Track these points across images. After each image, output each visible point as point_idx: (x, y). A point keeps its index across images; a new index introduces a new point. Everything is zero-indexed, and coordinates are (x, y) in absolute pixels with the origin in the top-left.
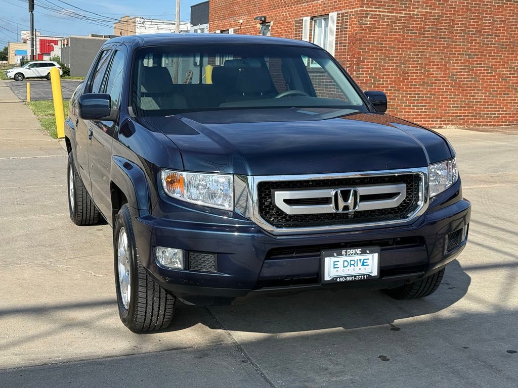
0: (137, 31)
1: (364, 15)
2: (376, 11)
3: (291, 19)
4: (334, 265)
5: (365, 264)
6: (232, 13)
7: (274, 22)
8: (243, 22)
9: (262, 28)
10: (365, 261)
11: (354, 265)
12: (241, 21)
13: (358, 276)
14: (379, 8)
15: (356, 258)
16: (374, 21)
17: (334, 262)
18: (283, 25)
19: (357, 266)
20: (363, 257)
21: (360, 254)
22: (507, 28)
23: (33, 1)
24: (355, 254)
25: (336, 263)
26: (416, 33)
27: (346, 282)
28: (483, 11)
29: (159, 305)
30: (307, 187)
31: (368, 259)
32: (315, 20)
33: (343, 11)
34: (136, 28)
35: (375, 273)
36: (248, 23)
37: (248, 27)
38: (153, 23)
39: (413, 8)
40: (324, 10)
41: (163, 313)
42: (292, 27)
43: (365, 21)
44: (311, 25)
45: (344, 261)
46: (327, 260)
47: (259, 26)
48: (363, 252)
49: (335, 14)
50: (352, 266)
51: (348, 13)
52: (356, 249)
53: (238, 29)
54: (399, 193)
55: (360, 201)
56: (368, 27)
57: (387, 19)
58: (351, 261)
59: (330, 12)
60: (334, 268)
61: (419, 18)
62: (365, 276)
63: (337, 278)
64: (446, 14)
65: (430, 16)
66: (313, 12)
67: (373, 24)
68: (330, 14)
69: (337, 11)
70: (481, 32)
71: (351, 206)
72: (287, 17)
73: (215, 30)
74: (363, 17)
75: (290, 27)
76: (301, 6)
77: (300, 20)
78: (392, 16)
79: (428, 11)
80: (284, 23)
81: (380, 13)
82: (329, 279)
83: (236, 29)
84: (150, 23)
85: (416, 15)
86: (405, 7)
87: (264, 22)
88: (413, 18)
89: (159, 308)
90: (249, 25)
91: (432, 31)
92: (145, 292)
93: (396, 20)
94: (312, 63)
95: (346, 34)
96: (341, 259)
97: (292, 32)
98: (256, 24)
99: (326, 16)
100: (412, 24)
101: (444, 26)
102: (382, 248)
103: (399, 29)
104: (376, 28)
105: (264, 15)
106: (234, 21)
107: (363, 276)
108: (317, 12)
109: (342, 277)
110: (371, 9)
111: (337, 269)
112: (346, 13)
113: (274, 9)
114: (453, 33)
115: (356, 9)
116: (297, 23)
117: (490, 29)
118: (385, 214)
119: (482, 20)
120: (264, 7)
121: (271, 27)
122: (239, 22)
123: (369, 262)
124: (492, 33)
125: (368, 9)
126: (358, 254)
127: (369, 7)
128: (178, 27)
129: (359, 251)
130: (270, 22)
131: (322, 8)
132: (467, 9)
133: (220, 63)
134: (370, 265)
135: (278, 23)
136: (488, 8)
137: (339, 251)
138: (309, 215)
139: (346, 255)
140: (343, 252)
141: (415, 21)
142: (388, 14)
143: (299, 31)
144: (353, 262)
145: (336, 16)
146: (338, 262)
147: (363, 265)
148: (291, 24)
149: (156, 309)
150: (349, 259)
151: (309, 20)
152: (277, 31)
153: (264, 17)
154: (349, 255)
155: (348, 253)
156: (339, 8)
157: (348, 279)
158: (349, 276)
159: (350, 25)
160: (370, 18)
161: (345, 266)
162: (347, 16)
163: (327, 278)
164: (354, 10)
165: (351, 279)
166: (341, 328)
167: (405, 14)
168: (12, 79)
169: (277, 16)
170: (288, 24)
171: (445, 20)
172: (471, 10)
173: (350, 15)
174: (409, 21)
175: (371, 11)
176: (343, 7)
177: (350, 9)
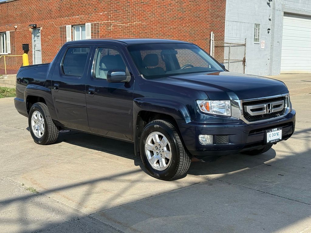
1: (109, 25)
2: (115, 23)
3: (57, 26)
6: (8, 22)
7: (43, 27)
8: (18, 27)
9: (33, 31)
12: (16, 27)
14: (116, 21)
16: (114, 28)
18: (50, 30)
21: (277, 130)
22: (177, 32)
24: (275, 131)
26: (135, 35)
28: (165, 23)
31: (279, 132)
32: (74, 27)
33: (95, 23)
35: (281, 138)
39: (133, 21)
40: (81, 22)
42: (58, 30)
43: (110, 28)
44: (72, 30)
47: (31, 30)
49: (90, 24)
51: (99, 23)
52: (276, 128)
53: (14, 32)
54: (282, 104)
56: (112, 32)
57: (121, 27)
59: (86, 23)
60: (270, 137)
61: (136, 27)
63: (271, 141)
64: (149, 25)
65: (141, 26)
66: (73, 23)
67: (114, 30)
68: (86, 24)
69: (91, 22)
70: (165, 34)
71: (271, 111)
74: (109, 26)
75: (56, 31)
76: (64, 19)
77: (64, 27)
78: (123, 26)
79: (140, 23)
80: (51, 28)
81: (117, 24)
82: (268, 142)
83: (12, 32)
85: (135, 25)
86: (129, 21)
87: (35, 28)
88: (133, 27)
90: (23, 29)
91: (143, 34)
93: (125, 27)
94: (74, 52)
95: (99, 35)
96: (271, 133)
97: (58, 33)
98: (29, 29)
99: (83, 25)
100: (133, 30)
101: (148, 31)
102: (283, 127)
103: (127, 33)
104: (116, 32)
105: (35, 23)
106: (9, 27)
107: (278, 140)
108: (76, 22)
110: (112, 22)
112: (97, 23)
113: (42, 20)
114: (153, 35)
115: (104, 22)
116: (61, 29)
117: (169, 33)
119: (165, 28)
120: (33, 19)
121: (41, 30)
123: (279, 134)
124: (170, 34)
125: (111, 22)
127: (112, 21)
130: (40, 28)
131: (79, 20)
132: (158, 22)
135: (46, 28)
136: (168, 22)
137: (271, 130)
141: (134, 28)
142: (121, 25)
143: (63, 33)
145: (90, 25)
148: (56, 29)
151: (71, 27)
152: (46, 33)
153: (35, 24)
156: (92, 20)
157: (274, 141)
159: (100, 30)
160: (113, 26)
162: (99, 25)
164: (103, 22)
167: (129, 24)
169: (46, 24)
171: (148, 28)
172: (160, 23)
173: (100, 25)
174: (132, 28)
175: (113, 23)
176: (95, 20)
177: (100, 21)
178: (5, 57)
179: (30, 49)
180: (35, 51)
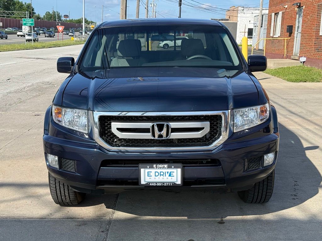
0: (238, 16)
3: (316, 3)
4: (148, 174)
5: (171, 175)
6: (282, 2)
7: (306, 6)
8: (288, 7)
9: (298, 10)
10: (171, 173)
11: (163, 175)
12: (286, 6)
13: (166, 183)
15: (164, 171)
17: (148, 172)
18: (310, 8)
19: (165, 176)
20: (170, 170)
21: (167, 168)
23: (181, 1)
24: (163, 168)
25: (149, 173)
27: (156, 186)
29: (64, 190)
30: (141, 120)
31: (174, 172)
34: (238, 14)
35: (179, 182)
36: (290, 8)
37: (290, 10)
38: (249, 10)
41: (68, 195)
42: (316, 9)
45: (155, 172)
46: (142, 170)
47: (296, 9)
48: (169, 167)
50: (162, 176)
52: (164, 164)
53: (285, 12)
54: (203, 128)
55: (172, 132)
58: (160, 172)
60: (148, 176)
62: (171, 184)
63: (150, 183)
71: (164, 135)
72: (313, 2)
73: (272, 13)
77: (320, 4)
80: (311, 6)
82: (144, 183)
83: (283, 12)
84: (248, 10)
87: (299, 7)
89: (64, 192)
90: (291, 9)
92: (54, 180)
96: (153, 171)
97: (315, 12)
98: (295, 8)
102: (184, 165)
105: (300, 2)
106: (282, 7)
107: (169, 184)
109: (154, 183)
111: (150, 177)
116: (319, 6)
118: (194, 142)
121: (304, 9)
122: (284, 7)
123: (175, 174)
126: (165, 168)
128: (261, 12)
129: (166, 166)
130: (303, 6)
133: (273, 35)
134: (175, 176)
135: (308, 7)
137: (151, 165)
138: (137, 140)
139: (157, 168)
140: (154, 166)
143: (320, 12)
144: (162, 173)
146: (151, 172)
147: (170, 176)
148: (315, 7)
149: (62, 192)
150: (159, 171)
152: (306, 12)
153: (299, 3)
154: (159, 168)
155: (158, 167)
157: (158, 184)
158: (159, 183)
161: (156, 175)
163: (143, 182)
165: (160, 185)
166: (186, 218)
168: (162, 47)
169: (307, 2)
170: (313, 8)
178: (286, 40)
179: (294, 31)
180: (297, 33)
